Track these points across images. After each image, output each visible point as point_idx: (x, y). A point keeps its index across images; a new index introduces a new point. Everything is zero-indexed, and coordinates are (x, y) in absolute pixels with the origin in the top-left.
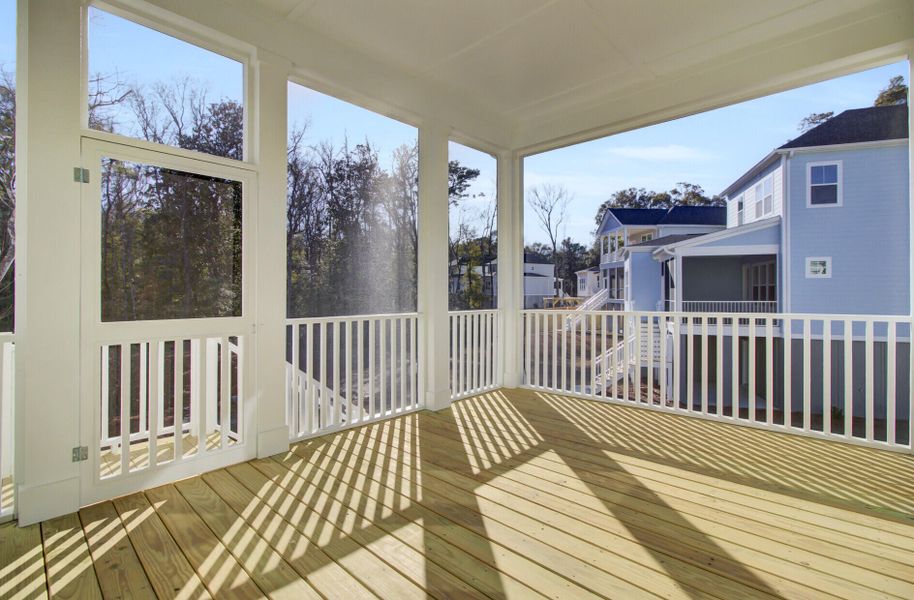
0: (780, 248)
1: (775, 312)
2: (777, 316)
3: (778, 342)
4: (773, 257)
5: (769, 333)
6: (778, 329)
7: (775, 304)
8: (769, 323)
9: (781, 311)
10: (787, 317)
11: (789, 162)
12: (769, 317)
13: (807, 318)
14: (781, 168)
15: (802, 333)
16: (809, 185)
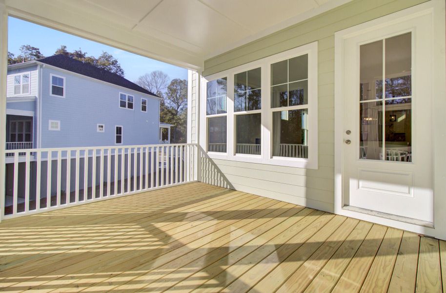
0: (35, 114)
1: (31, 148)
2: (33, 150)
3: (33, 164)
4: (31, 118)
5: (28, 159)
6: (33, 157)
7: (32, 144)
8: (28, 154)
9: (35, 147)
10: (39, 151)
11: (42, 69)
12: (28, 151)
13: (50, 150)
14: (37, 71)
15: (47, 157)
16: (51, 85)
